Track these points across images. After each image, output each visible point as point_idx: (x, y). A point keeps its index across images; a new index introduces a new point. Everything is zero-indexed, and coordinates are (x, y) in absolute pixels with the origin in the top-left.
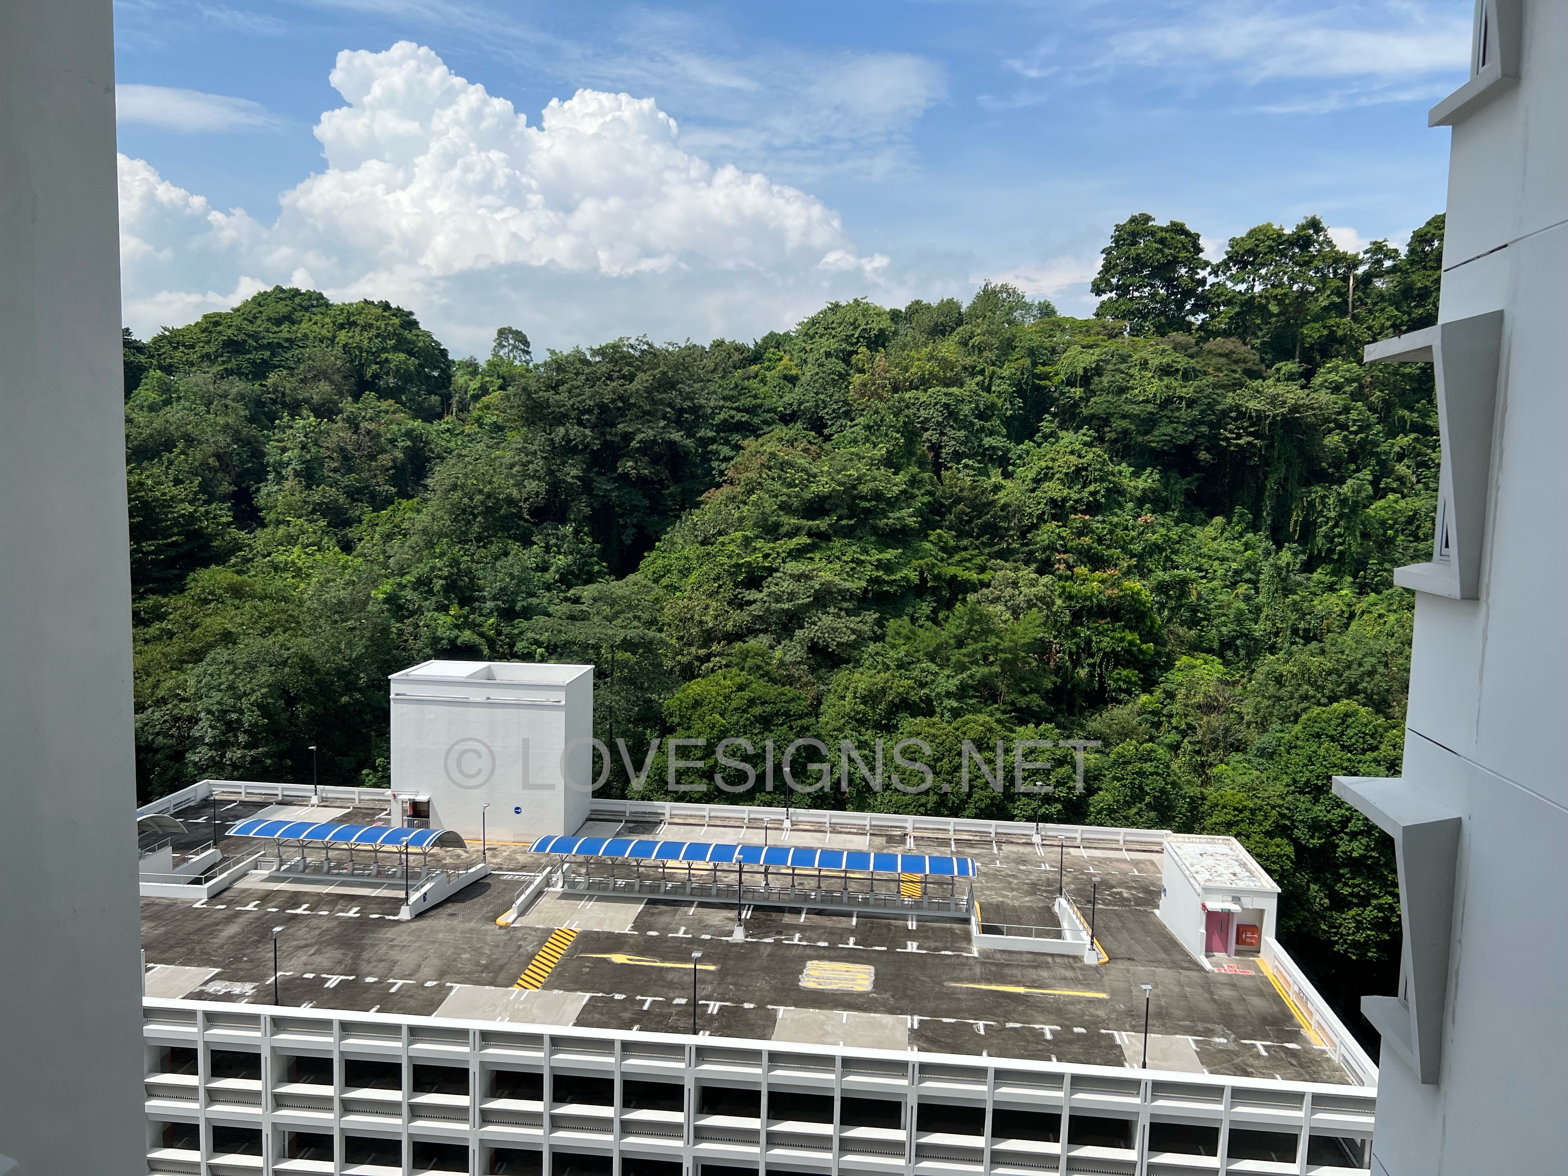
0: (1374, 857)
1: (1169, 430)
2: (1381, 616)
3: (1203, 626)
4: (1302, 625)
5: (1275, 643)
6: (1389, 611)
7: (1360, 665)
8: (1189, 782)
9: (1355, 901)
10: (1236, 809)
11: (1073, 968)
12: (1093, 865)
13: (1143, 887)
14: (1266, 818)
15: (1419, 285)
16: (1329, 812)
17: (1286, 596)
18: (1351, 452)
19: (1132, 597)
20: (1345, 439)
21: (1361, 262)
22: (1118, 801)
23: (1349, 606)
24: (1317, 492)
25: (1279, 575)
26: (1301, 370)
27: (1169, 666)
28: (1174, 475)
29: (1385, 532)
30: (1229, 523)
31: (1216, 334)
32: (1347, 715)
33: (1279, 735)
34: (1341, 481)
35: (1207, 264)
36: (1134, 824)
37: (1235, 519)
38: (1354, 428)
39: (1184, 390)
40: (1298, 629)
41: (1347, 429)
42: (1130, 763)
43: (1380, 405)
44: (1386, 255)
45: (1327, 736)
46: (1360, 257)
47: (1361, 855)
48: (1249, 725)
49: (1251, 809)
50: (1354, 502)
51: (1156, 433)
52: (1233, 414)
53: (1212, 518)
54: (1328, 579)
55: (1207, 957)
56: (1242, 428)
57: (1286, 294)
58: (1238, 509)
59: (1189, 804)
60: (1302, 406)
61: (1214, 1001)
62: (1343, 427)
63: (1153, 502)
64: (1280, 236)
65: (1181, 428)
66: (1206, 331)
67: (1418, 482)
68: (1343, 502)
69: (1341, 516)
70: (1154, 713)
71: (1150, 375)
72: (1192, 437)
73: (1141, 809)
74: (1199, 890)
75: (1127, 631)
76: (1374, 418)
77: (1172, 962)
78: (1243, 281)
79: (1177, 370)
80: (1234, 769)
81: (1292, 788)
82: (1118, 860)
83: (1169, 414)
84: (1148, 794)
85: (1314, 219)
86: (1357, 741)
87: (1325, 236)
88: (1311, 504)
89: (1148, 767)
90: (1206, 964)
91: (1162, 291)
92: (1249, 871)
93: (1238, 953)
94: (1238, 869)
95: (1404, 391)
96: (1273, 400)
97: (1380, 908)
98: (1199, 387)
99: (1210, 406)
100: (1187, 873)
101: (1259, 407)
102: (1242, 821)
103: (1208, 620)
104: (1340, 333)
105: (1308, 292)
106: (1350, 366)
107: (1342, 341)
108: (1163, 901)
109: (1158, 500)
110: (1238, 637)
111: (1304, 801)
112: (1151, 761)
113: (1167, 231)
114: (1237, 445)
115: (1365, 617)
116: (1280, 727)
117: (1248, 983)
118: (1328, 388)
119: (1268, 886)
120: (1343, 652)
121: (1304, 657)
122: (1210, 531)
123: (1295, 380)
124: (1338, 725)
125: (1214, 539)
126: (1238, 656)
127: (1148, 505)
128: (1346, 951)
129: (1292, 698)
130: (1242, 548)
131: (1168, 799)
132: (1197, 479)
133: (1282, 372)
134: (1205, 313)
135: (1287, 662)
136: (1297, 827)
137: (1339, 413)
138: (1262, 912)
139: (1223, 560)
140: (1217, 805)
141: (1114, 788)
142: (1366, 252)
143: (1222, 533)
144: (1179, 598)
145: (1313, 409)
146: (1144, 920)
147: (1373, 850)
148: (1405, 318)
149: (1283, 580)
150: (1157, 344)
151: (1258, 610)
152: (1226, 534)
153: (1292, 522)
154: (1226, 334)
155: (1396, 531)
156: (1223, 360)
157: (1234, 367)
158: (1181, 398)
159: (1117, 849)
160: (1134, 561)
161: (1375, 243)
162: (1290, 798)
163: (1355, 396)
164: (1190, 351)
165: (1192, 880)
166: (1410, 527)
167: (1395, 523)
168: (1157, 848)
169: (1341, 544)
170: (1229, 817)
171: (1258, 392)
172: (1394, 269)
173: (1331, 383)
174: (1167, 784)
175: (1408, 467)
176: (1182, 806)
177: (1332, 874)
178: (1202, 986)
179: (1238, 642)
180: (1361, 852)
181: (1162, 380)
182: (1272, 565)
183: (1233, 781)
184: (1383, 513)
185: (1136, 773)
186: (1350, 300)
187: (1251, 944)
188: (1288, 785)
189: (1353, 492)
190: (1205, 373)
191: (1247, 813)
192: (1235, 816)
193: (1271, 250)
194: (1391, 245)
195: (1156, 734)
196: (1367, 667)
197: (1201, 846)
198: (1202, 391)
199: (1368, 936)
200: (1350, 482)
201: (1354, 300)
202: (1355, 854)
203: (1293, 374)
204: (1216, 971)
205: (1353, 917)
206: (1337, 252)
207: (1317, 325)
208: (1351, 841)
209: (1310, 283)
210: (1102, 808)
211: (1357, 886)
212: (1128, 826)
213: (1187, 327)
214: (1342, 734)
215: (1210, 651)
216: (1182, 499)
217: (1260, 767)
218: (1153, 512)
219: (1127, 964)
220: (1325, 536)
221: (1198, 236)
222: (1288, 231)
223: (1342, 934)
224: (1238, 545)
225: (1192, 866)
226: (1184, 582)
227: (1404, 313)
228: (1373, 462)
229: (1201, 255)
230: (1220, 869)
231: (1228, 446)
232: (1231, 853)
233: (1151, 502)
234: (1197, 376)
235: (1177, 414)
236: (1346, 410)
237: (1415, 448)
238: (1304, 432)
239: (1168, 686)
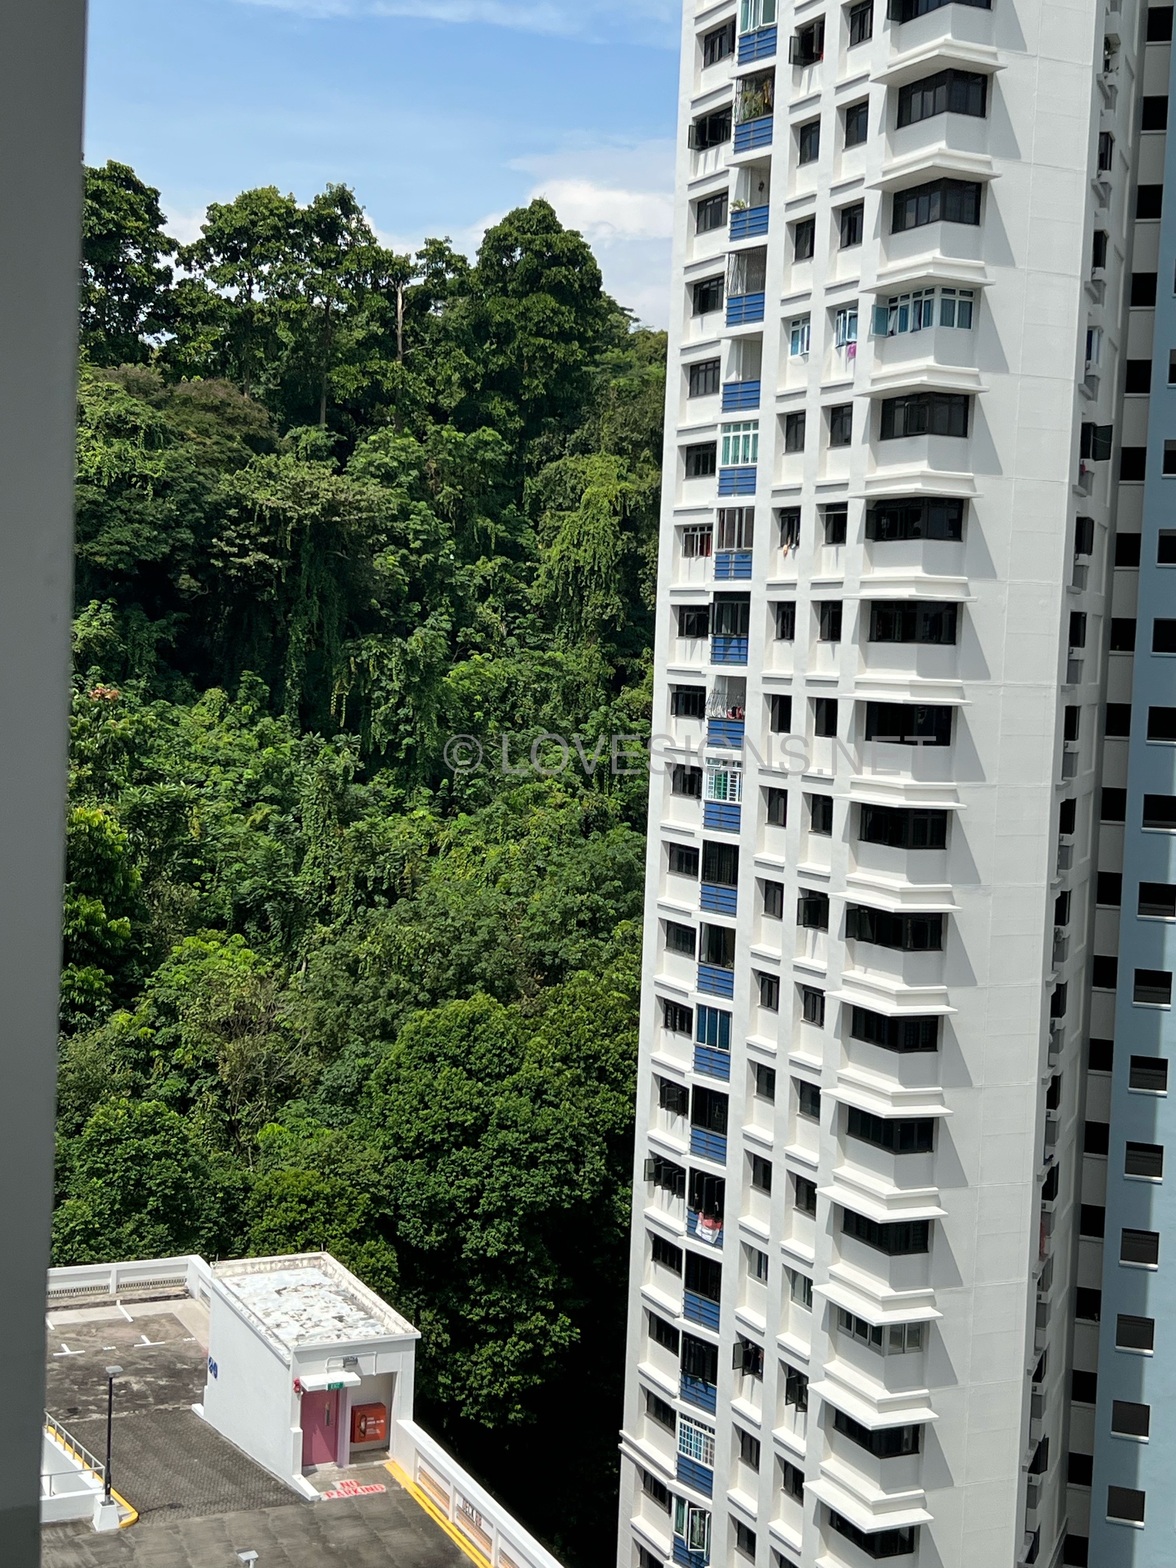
0: (519, 1253)
1: (126, 534)
2: (476, 850)
3: (204, 883)
4: (372, 873)
5: (329, 904)
6: (487, 842)
7: (473, 933)
8: (221, 1163)
9: (491, 1329)
10: (302, 1200)
11: (76, 1546)
12: (67, 1340)
13: (162, 1367)
14: (351, 1208)
15: (498, 318)
16: (451, 1184)
17: (344, 823)
18: (414, 585)
19: (89, 835)
20: (404, 562)
21: (414, 271)
22: (100, 1214)
23: (429, 835)
24: (369, 648)
25: (333, 788)
26: (331, 442)
27: (157, 956)
28: (137, 615)
29: (472, 715)
30: (232, 700)
31: (192, 369)
32: (474, 1021)
33: (361, 1062)
34: (407, 633)
35: (171, 245)
36: (130, 1253)
37: (242, 693)
38: (417, 544)
39: (149, 464)
40: (365, 879)
41: (407, 546)
42: (119, 1141)
43: (452, 509)
44: (449, 264)
45: (446, 1056)
46: (412, 264)
47: (501, 1253)
48: (306, 1048)
49: (326, 1198)
50: (428, 666)
51: (105, 538)
52: (233, 512)
53: (202, 689)
54: (391, 792)
55: (305, 1474)
56: (248, 536)
57: (302, 313)
58: (246, 675)
59: (223, 1201)
60: (342, 503)
61: (331, 1552)
62: (400, 541)
63: (105, 662)
64: (290, 211)
65: (147, 532)
66: (175, 363)
67: (510, 634)
68: (410, 665)
69: (408, 687)
70: (137, 1044)
71: (89, 433)
72: (166, 549)
73: (141, 1223)
74: (289, 1358)
75: (82, 898)
76: (444, 528)
77: (248, 1496)
78: (232, 282)
79: (135, 429)
80: (292, 1130)
81: (394, 1151)
82: (111, 1324)
83: (125, 505)
84: (151, 1193)
85: (342, 190)
86: (491, 1062)
87: (359, 221)
88: (362, 668)
89: (151, 1145)
90: (306, 1488)
91: (97, 286)
92: (361, 1308)
93: (355, 1457)
94: (345, 1309)
95: (485, 486)
96: (297, 492)
97: (526, 1336)
98: (175, 460)
99: (195, 495)
100: (262, 1329)
101: (275, 502)
102: (313, 1219)
103: (212, 871)
104: (387, 385)
105: (337, 313)
106: (405, 441)
107: (390, 399)
108: (212, 1387)
109: (111, 659)
110: (269, 898)
111: (414, 1173)
112: (155, 1132)
113: (103, 178)
114: (243, 567)
115: (452, 853)
116: (362, 1048)
117: (377, 1509)
118: (374, 476)
119: (399, 1331)
120: (445, 914)
121: (389, 927)
122: (201, 713)
123: (321, 459)
124: (462, 1040)
125: (210, 728)
126: (266, 929)
127: (95, 668)
128: (477, 1415)
129: (375, 998)
130: (255, 743)
131: (188, 1199)
132: (175, 623)
133: (302, 444)
134: (171, 331)
135: (362, 937)
136: (403, 1218)
137: (394, 518)
138: (389, 1379)
139: (227, 764)
140: (269, 1197)
141: (93, 1191)
142: (420, 256)
143: (222, 718)
144: (168, 834)
145: (360, 510)
146: (178, 1426)
147: (516, 1241)
148: (480, 369)
149: (339, 796)
150: (96, 379)
151: (301, 851)
152: (228, 719)
153: (334, 698)
154: (208, 371)
155: (487, 714)
156: (210, 417)
157: (230, 431)
158: (144, 478)
159: (105, 1304)
160: (87, 770)
161: (431, 243)
162: (390, 1169)
163: (419, 490)
164: (155, 397)
165: (272, 1341)
166: (502, 707)
167: (486, 699)
168: (177, 1290)
169: (410, 734)
170: (293, 1214)
171: (270, 475)
172: (462, 289)
173: (378, 468)
174: (184, 1171)
175: (495, 610)
176: (211, 1207)
177: (455, 1291)
178: (306, 1531)
179: (267, 906)
180: (502, 1247)
181: (110, 445)
182: (321, 773)
183: (297, 1151)
184: (467, 683)
185: (132, 1158)
186: (399, 332)
187: (375, 1437)
188: (386, 1147)
189: (425, 649)
190: (182, 437)
191: (321, 1205)
192: (301, 1213)
193: (277, 234)
194: (456, 249)
195: (145, 1081)
196: (483, 935)
197: (274, 1275)
198: (179, 468)
199: (511, 1385)
200: (419, 632)
201: (405, 335)
202: (491, 1252)
203: (319, 449)
204: (325, 1498)
205: (490, 1358)
206: (378, 251)
207: (353, 370)
208: (483, 1229)
209: (341, 300)
210: (73, 1232)
211: (494, 1304)
212: (122, 1258)
213: (142, 354)
214: (468, 1052)
215: (218, 923)
216: (152, 657)
217: (336, 1120)
218: (105, 680)
219: (172, 1517)
220: (386, 722)
221: (157, 193)
222: (302, 206)
223: (471, 1389)
224: (249, 738)
225: (268, 1315)
226: (178, 805)
227: (478, 361)
228: (446, 600)
229: (161, 228)
230: (316, 1313)
231: (226, 567)
232: (327, 1281)
233: (99, 662)
234: (169, 442)
235: (139, 507)
236: (404, 514)
237: (502, 580)
238: (344, 547)
239: (165, 995)
